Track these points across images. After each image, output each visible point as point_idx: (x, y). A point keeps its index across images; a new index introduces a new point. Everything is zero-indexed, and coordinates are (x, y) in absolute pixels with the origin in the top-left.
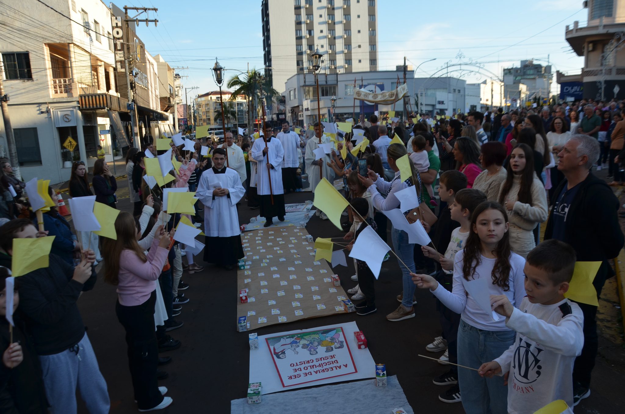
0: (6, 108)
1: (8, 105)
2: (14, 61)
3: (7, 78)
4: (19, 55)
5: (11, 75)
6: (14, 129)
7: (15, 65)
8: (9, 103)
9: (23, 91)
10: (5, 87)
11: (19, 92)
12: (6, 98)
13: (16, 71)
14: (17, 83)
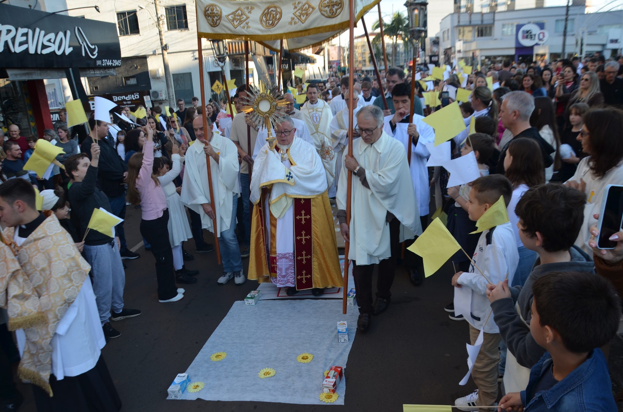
0: (166, 56)
1: (168, 53)
2: (174, 13)
3: (168, 29)
4: (178, 7)
5: (172, 26)
6: (173, 75)
7: (175, 17)
8: (169, 51)
9: (180, 40)
10: (166, 37)
11: (177, 41)
12: (166, 47)
13: (175, 22)
14: (176, 33)
